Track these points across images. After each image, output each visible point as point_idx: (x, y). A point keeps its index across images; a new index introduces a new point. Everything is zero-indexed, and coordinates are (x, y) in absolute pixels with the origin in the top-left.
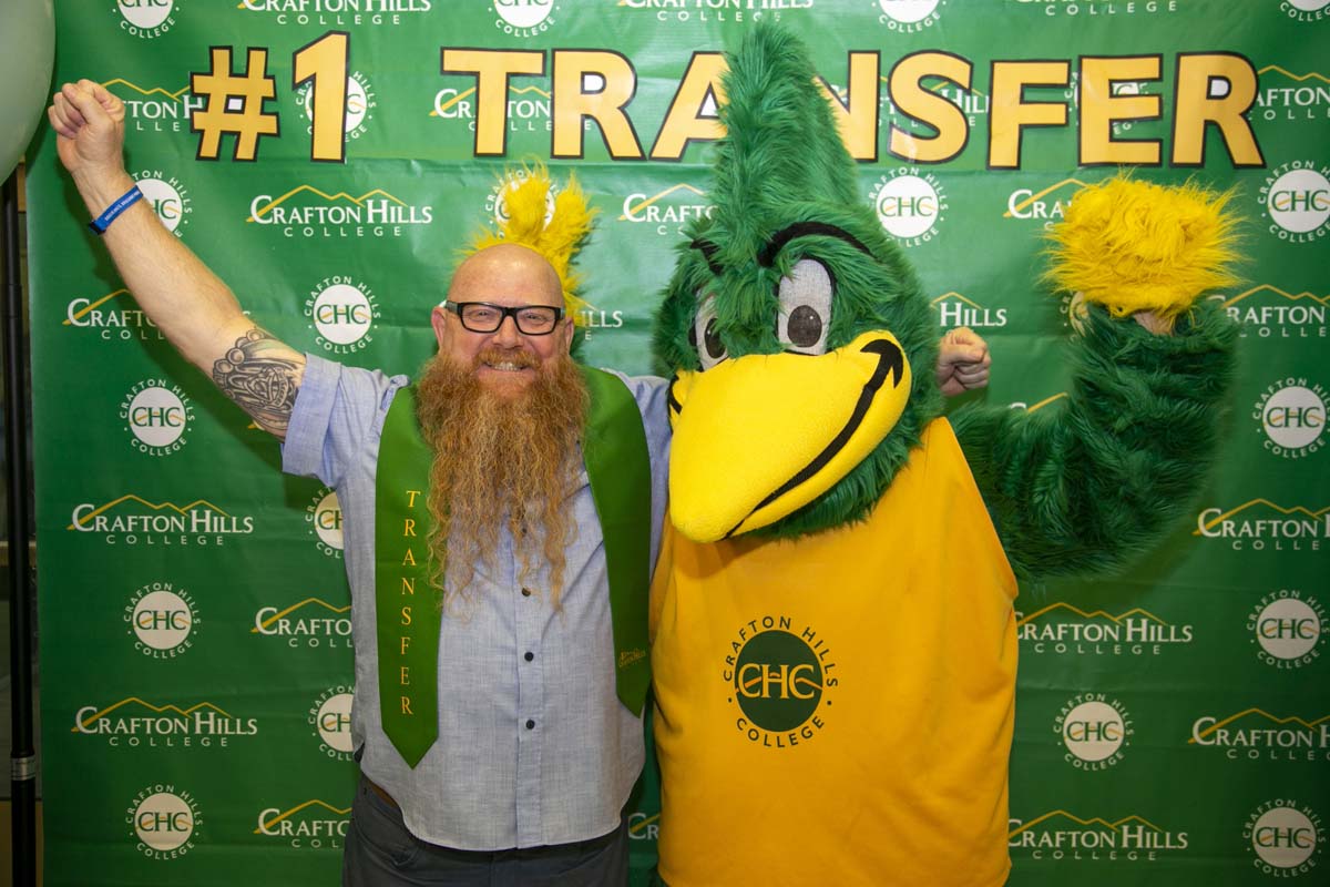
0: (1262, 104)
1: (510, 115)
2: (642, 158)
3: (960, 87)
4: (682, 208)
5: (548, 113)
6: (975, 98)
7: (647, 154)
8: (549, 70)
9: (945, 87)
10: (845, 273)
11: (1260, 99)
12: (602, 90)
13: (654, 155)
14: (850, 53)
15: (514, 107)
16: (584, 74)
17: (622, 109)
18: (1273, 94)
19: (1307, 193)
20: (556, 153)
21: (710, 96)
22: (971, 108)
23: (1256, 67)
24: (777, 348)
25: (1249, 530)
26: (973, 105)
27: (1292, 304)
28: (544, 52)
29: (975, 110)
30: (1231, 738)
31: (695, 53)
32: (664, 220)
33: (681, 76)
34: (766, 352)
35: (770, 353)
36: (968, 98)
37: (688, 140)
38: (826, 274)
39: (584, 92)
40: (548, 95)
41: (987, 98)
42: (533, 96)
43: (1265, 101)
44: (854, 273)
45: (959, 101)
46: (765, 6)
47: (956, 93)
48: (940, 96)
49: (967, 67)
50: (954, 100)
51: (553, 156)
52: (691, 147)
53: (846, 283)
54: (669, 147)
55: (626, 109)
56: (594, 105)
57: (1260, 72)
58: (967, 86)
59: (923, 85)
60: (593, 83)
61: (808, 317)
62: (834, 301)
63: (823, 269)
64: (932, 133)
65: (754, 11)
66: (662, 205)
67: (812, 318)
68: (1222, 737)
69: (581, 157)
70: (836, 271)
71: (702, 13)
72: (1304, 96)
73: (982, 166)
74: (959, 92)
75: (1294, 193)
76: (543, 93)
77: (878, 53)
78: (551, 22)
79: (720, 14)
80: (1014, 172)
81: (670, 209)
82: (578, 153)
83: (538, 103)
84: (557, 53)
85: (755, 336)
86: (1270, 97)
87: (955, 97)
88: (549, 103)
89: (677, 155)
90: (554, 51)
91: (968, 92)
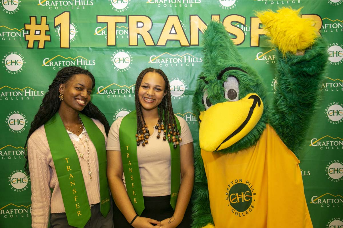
0: (324, 28)
1: (117, 34)
2: (155, 45)
3: (242, 24)
4: (166, 59)
5: (127, 33)
6: (246, 27)
7: (156, 45)
8: (127, 21)
9: (238, 25)
10: (241, 79)
11: (323, 27)
12: (143, 26)
13: (158, 44)
14: (212, 15)
15: (118, 32)
16: (137, 22)
17: (148, 32)
18: (326, 25)
19: (337, 52)
20: (130, 44)
21: (173, 28)
22: (245, 30)
23: (322, 18)
24: (225, 100)
25: (325, 144)
26: (246, 29)
27: (334, 82)
28: (126, 16)
29: (247, 31)
30: (322, 202)
31: (169, 16)
32: (161, 63)
33: (165, 22)
34: (222, 102)
35: (224, 102)
36: (244, 27)
37: (167, 40)
38: (236, 80)
39: (137, 27)
40: (127, 28)
41: (250, 27)
42: (123, 29)
43: (324, 27)
44: (244, 79)
45: (242, 28)
46: (188, 3)
47: (241, 26)
48: (237, 27)
49: (244, 19)
50: (241, 28)
51: (129, 45)
52: (168, 42)
53: (242, 81)
54: (162, 42)
55: (150, 32)
56: (140, 31)
57: (323, 19)
58: (244, 24)
59: (232, 24)
60: (140, 25)
61: (233, 92)
62: (239, 86)
63: (235, 79)
64: (235, 37)
65: (184, 4)
66: (161, 58)
67: (234, 92)
68: (319, 201)
69: (137, 45)
70: (239, 79)
71: (170, 5)
72: (335, 26)
73: (249, 46)
74: (242, 26)
75: (333, 52)
76: (126, 28)
77: (219, 15)
78: (128, 8)
79: (175, 5)
80: (258, 47)
81: (163, 59)
82: (136, 44)
83: (125, 31)
84: (130, 17)
85: (219, 98)
86: (326, 26)
87: (241, 27)
88: (128, 30)
89: (164, 44)
90: (129, 16)
91: (244, 26)
